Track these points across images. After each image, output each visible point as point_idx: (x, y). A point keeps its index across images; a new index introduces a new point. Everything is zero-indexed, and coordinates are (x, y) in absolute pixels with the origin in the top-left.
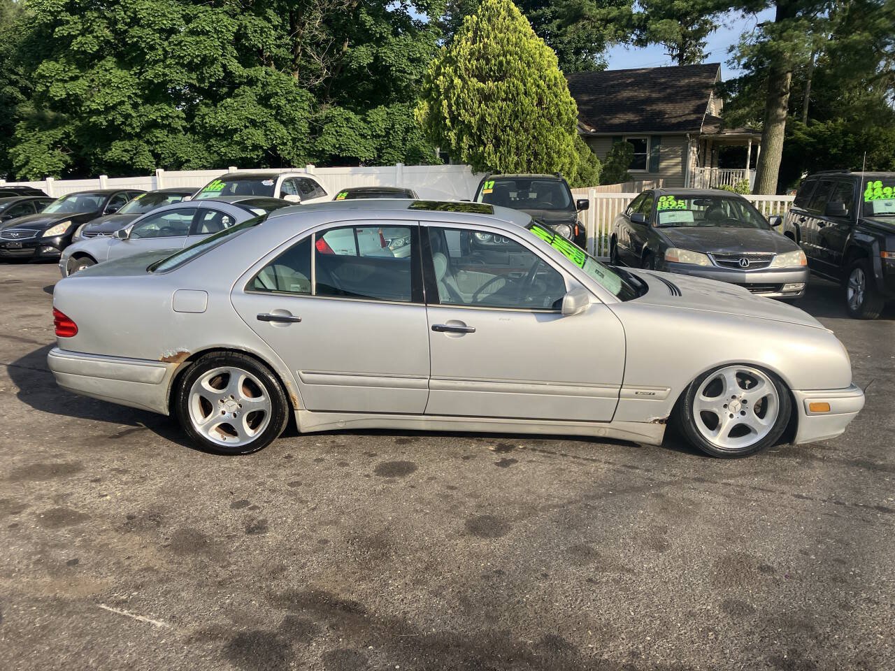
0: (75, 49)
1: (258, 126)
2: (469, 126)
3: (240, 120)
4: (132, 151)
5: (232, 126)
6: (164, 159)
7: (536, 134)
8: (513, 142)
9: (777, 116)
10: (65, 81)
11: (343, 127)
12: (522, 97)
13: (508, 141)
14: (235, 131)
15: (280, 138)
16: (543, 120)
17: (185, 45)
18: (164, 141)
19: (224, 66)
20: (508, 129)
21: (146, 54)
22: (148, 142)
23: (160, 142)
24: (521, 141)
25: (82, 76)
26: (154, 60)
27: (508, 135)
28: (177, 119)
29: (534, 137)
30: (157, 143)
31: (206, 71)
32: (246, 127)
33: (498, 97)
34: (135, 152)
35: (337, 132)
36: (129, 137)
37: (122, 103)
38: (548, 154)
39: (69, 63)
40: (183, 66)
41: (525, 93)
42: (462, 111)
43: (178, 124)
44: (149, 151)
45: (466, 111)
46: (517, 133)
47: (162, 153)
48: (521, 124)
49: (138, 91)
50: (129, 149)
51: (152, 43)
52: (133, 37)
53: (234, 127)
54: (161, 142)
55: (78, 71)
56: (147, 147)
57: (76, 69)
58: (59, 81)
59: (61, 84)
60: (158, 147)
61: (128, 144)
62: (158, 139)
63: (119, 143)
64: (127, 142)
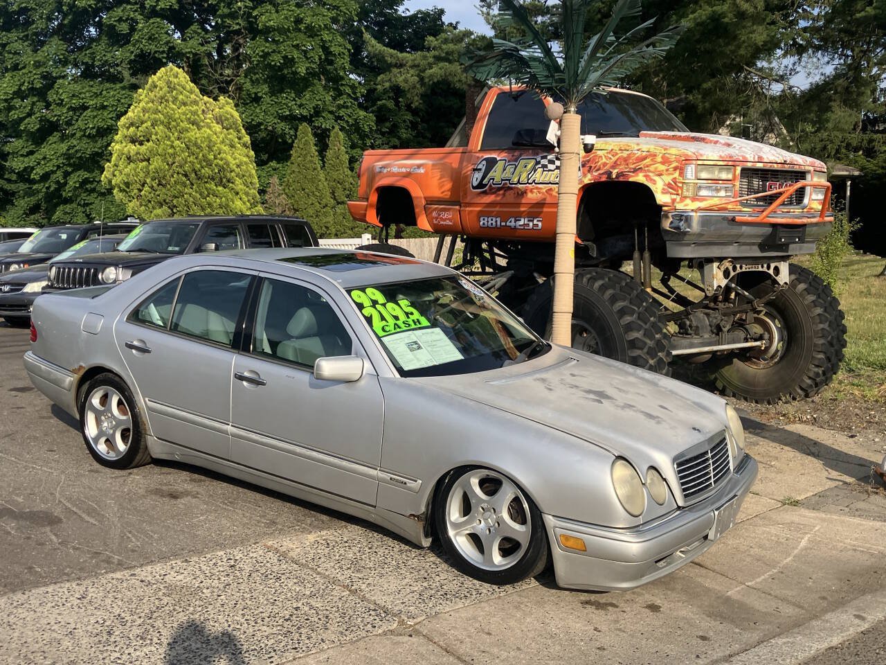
0: (22, 129)
25: (36, 150)
30: (87, 205)
36: (67, 201)
37: (53, 172)
39: (27, 141)
54: (91, 204)
55: (34, 146)
56: (80, 209)
57: (32, 145)
58: (22, 155)
59: (22, 159)
60: (88, 208)
61: (68, 208)
62: (86, 202)
63: (61, 207)
64: (68, 206)
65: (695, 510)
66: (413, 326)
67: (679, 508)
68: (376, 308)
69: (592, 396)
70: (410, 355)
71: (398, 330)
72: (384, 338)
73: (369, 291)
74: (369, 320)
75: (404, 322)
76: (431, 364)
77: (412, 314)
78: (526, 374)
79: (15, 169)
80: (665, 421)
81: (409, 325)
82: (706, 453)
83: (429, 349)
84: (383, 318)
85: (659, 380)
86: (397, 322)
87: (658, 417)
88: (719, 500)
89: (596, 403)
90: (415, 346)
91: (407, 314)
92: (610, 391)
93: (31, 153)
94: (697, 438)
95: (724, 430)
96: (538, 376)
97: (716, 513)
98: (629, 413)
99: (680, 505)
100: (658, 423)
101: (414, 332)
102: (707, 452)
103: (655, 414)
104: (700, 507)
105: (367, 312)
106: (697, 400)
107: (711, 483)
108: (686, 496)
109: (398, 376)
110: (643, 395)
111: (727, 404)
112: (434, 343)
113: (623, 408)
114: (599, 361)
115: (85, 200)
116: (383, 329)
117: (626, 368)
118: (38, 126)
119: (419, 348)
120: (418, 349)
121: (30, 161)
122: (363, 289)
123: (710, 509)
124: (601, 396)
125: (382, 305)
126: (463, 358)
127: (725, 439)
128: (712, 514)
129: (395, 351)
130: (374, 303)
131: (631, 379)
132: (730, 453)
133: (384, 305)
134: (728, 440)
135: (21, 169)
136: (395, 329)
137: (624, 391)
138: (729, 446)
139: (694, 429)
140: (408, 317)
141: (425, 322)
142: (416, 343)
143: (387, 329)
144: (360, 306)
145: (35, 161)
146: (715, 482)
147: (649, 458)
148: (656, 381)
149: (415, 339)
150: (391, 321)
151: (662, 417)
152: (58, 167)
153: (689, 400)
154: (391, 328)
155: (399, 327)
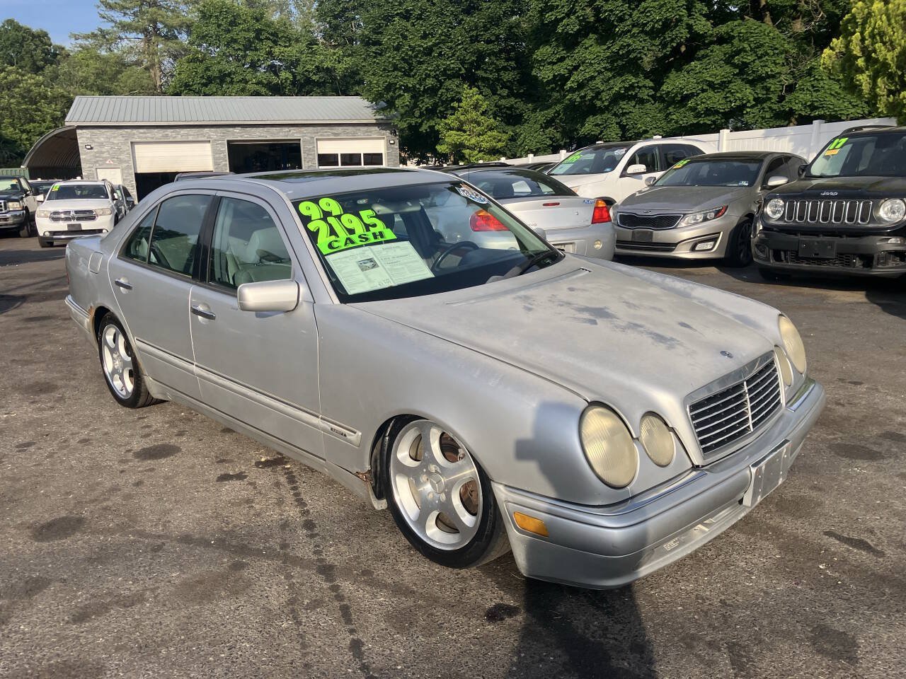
0: (560, 31)
1: (718, 88)
2: (885, 65)
3: (698, 83)
4: (602, 124)
5: (687, 91)
6: (629, 130)
10: (554, 64)
11: (822, 80)
14: (692, 95)
15: (740, 100)
17: (649, 11)
18: (630, 112)
19: (689, 27)
21: (616, 26)
22: (615, 114)
23: (626, 113)
25: (568, 56)
26: (622, 31)
28: (643, 89)
30: (624, 114)
31: (668, 35)
32: (703, 91)
34: (605, 125)
35: (813, 86)
36: (601, 111)
37: (592, 78)
39: (557, 46)
40: (646, 33)
42: (878, 45)
43: (644, 94)
44: (617, 123)
45: (884, 43)
47: (627, 125)
49: (608, 65)
50: (600, 123)
51: (620, 15)
52: (606, 11)
53: (690, 92)
54: (628, 113)
55: (565, 52)
56: (614, 120)
57: (563, 50)
58: (549, 63)
59: (550, 67)
60: (624, 118)
61: (599, 119)
62: (624, 111)
63: (591, 118)
64: (598, 117)
65: (718, 469)
66: (372, 240)
67: (695, 468)
68: (327, 222)
69: (586, 315)
70: (361, 275)
71: (351, 245)
72: (329, 256)
73: (323, 202)
74: (313, 236)
75: (360, 237)
76: (386, 285)
77: (375, 225)
78: (506, 292)
79: (544, 78)
80: (681, 344)
81: (367, 239)
82: (740, 386)
83: (388, 267)
84: (333, 232)
85: (692, 289)
86: (352, 237)
87: (672, 339)
88: (760, 449)
89: (588, 325)
90: (369, 264)
91: (367, 227)
92: (614, 307)
93: (562, 60)
94: (728, 366)
95: (772, 351)
96: (522, 293)
97: (754, 470)
98: (632, 336)
99: (696, 463)
100: (671, 347)
101: (372, 247)
102: (743, 384)
103: (668, 334)
104: (729, 463)
105: (312, 226)
106: (740, 313)
107: (749, 427)
108: (705, 450)
109: (336, 301)
110: (660, 310)
111: (780, 315)
112: (397, 259)
113: (624, 329)
114: (620, 271)
115: (623, 109)
116: (330, 246)
117: (652, 277)
118: (578, 27)
119: (375, 266)
120: (373, 268)
121: (561, 69)
122: (315, 200)
123: (746, 465)
124: (601, 313)
125: (335, 217)
126: (433, 276)
127: (772, 363)
128: (748, 472)
129: (340, 271)
130: (326, 215)
131: (653, 290)
132: (781, 381)
133: (339, 217)
134: (777, 365)
135: (550, 78)
136: (346, 244)
137: (635, 306)
138: (779, 373)
139: (723, 353)
140: (368, 230)
141: (389, 234)
142: (371, 260)
143: (335, 245)
144: (306, 220)
145: (566, 68)
146: (754, 425)
147: (646, 399)
148: (688, 290)
149: (371, 256)
150: (343, 235)
151: (678, 339)
152: (600, 73)
153: (727, 312)
154: (341, 244)
155: (352, 242)
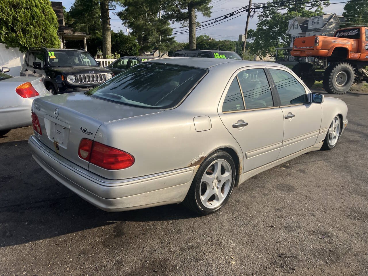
7: (44, 28)
8: (34, 32)
9: (108, 28)
12: (35, 8)
13: (31, 31)
16: (46, 21)
20: (29, 25)
24: (37, 31)
27: (30, 28)
29: (43, 29)
33: (22, 7)
38: (51, 39)
41: (36, 6)
46: (35, 27)
48: (37, 22)
